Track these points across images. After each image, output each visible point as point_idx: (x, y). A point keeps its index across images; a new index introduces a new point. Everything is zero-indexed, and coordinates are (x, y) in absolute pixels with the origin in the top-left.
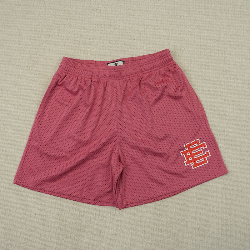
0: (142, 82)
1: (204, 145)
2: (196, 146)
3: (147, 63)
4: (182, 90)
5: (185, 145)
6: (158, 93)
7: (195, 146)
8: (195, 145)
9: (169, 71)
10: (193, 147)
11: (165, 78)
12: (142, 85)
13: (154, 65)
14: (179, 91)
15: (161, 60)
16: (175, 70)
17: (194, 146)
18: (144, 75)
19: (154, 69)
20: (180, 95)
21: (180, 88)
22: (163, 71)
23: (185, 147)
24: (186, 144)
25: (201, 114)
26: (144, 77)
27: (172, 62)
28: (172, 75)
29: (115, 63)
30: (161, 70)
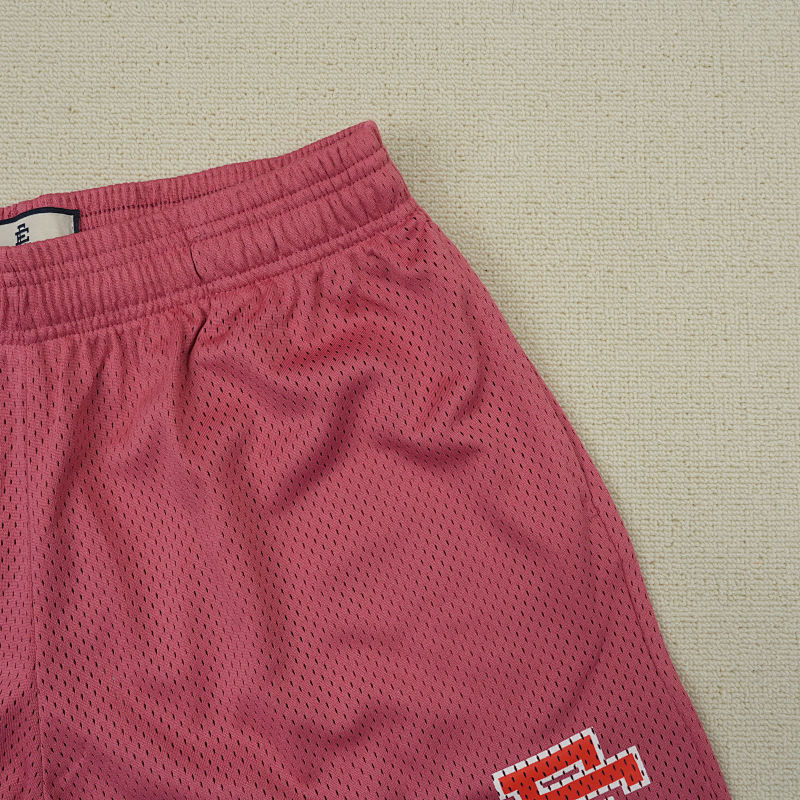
0: (201, 353)
1: (626, 769)
2: (577, 776)
3: (231, 222)
4: (472, 405)
5: (498, 775)
6: (311, 429)
7: (567, 781)
8: (570, 774)
9: (385, 273)
10: (556, 786)
11: (360, 321)
12: (200, 370)
13: (277, 233)
14: (451, 410)
15: (322, 202)
16: (420, 266)
17: (559, 779)
18: (215, 303)
19: (283, 263)
20: (457, 437)
21: (459, 391)
22: (341, 274)
23: (498, 788)
24: (510, 770)
25: (603, 564)
26: (216, 321)
27: (401, 211)
28: (403, 301)
29: (13, 227)
30: (328, 265)
